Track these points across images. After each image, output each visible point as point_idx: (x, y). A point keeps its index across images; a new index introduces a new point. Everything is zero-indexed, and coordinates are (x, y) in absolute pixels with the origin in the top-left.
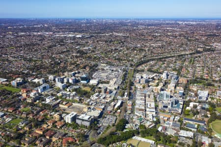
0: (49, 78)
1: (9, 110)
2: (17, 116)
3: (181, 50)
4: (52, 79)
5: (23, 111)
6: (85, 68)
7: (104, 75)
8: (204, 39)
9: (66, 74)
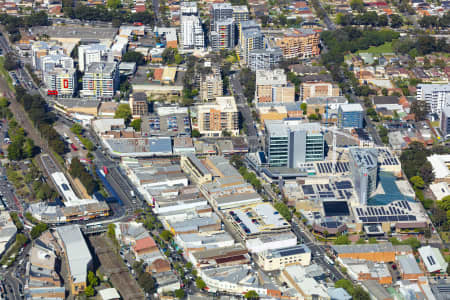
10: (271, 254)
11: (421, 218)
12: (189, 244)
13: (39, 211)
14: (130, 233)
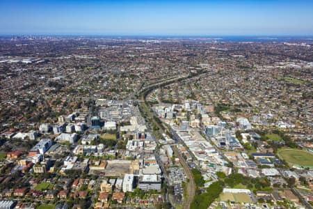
0: (40, 129)
1: (16, 194)
2: (37, 200)
3: (176, 74)
4: (46, 129)
5: (43, 190)
9: (61, 119)
10: (210, 153)
11: (242, 147)
12: (193, 150)
14: (180, 147)
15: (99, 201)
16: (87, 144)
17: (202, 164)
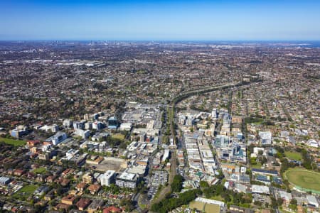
0: (64, 124)
1: (16, 173)
2: (29, 181)
3: (224, 81)
4: (68, 125)
5: (37, 173)
6: (109, 107)
7: (137, 116)
8: (246, 66)
9: (86, 117)
10: (206, 162)
12: (190, 157)
13: (164, 146)
15: (75, 189)
16: (96, 140)
17: (192, 171)
